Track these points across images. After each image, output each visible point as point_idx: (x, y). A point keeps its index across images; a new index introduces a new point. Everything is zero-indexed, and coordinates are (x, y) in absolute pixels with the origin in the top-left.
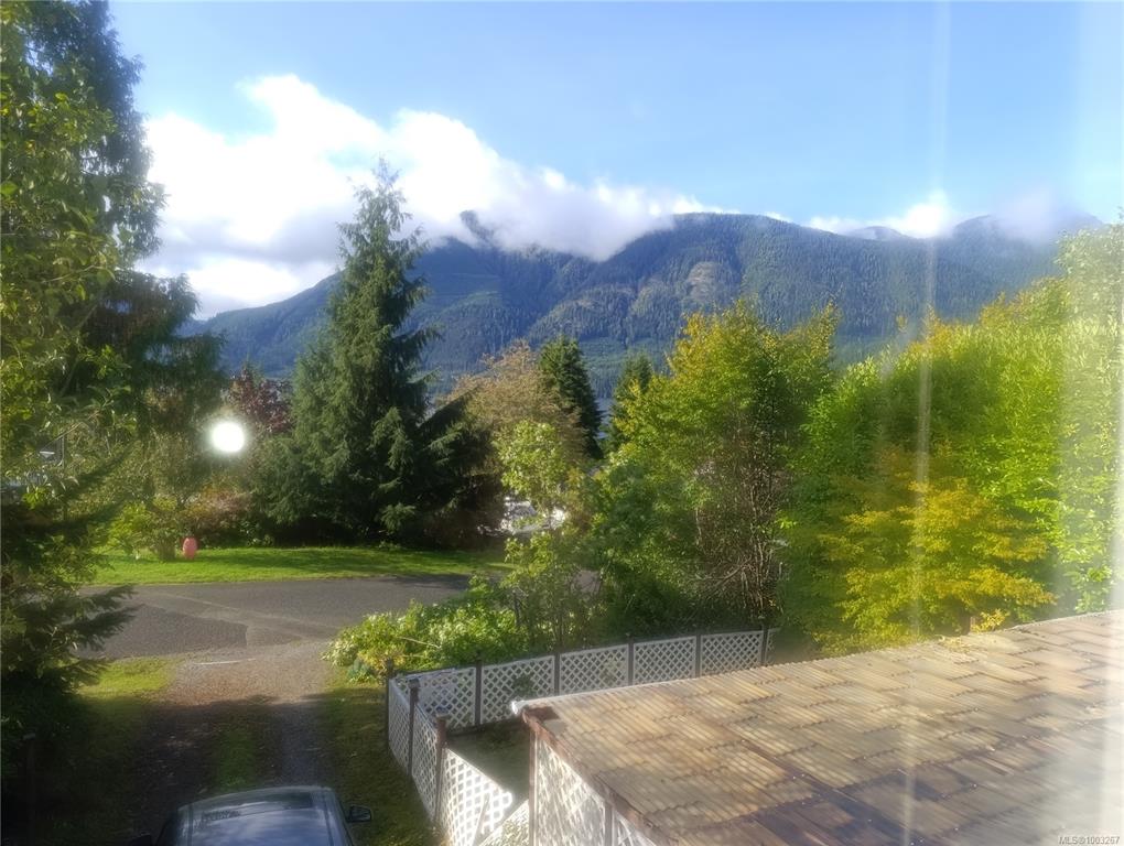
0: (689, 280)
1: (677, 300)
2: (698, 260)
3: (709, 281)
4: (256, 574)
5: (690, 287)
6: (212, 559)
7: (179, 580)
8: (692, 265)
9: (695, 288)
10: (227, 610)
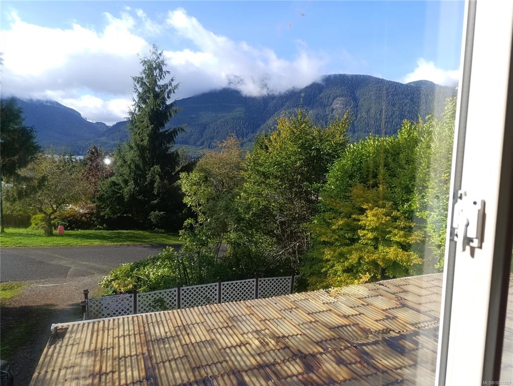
0: (333, 106)
1: (327, 116)
2: (337, 97)
3: (342, 106)
4: (86, 243)
5: (333, 110)
6: (70, 235)
7: (49, 245)
8: (334, 99)
9: (335, 110)
10: (65, 260)
